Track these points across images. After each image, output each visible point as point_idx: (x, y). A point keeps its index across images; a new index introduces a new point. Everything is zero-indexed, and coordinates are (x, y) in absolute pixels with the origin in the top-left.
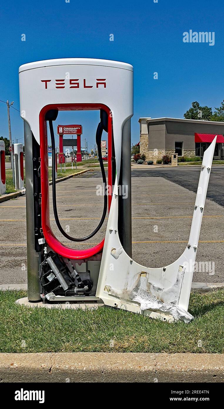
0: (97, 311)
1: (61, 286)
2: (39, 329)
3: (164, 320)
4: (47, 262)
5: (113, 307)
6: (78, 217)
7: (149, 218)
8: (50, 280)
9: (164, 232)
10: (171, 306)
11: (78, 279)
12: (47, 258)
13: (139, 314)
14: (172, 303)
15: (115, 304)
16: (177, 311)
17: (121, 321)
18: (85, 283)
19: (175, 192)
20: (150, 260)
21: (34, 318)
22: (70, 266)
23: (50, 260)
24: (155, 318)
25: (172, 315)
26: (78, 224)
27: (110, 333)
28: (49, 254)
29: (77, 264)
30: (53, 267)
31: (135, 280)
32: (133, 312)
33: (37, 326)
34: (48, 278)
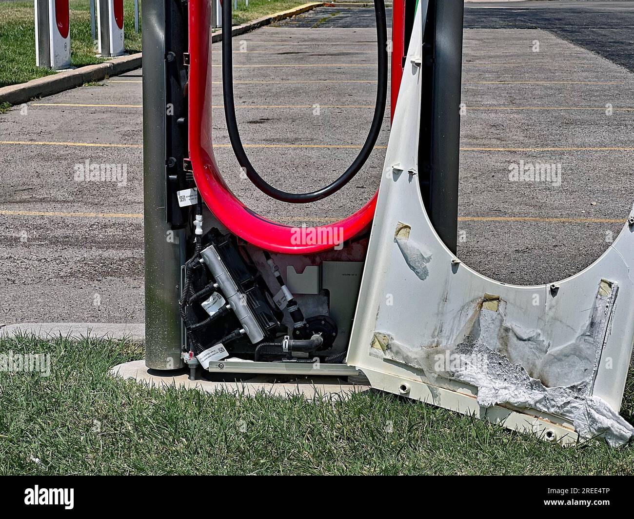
0: (347, 405)
1: (242, 331)
2: (180, 447)
3: (546, 437)
4: (201, 260)
5: (396, 396)
6: (287, 141)
7: (502, 149)
8: (212, 314)
9: (548, 192)
10: (570, 399)
11: (292, 314)
12: (204, 246)
13: (472, 418)
14: (572, 388)
15: (404, 388)
16: (588, 414)
17: (418, 434)
18: (314, 324)
19: (584, 74)
20: (504, 272)
21: (164, 418)
22: (270, 276)
23: (210, 254)
24: (522, 431)
25: (571, 423)
26: (289, 163)
27: (386, 467)
28: (210, 236)
29: (291, 270)
30: (221, 273)
31: (463, 319)
32: (454, 413)
33: (174, 440)
34: (206, 305)
